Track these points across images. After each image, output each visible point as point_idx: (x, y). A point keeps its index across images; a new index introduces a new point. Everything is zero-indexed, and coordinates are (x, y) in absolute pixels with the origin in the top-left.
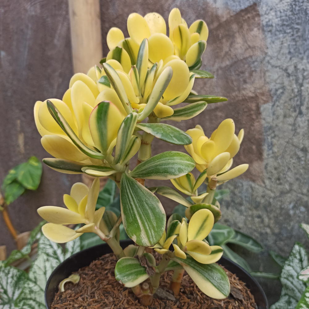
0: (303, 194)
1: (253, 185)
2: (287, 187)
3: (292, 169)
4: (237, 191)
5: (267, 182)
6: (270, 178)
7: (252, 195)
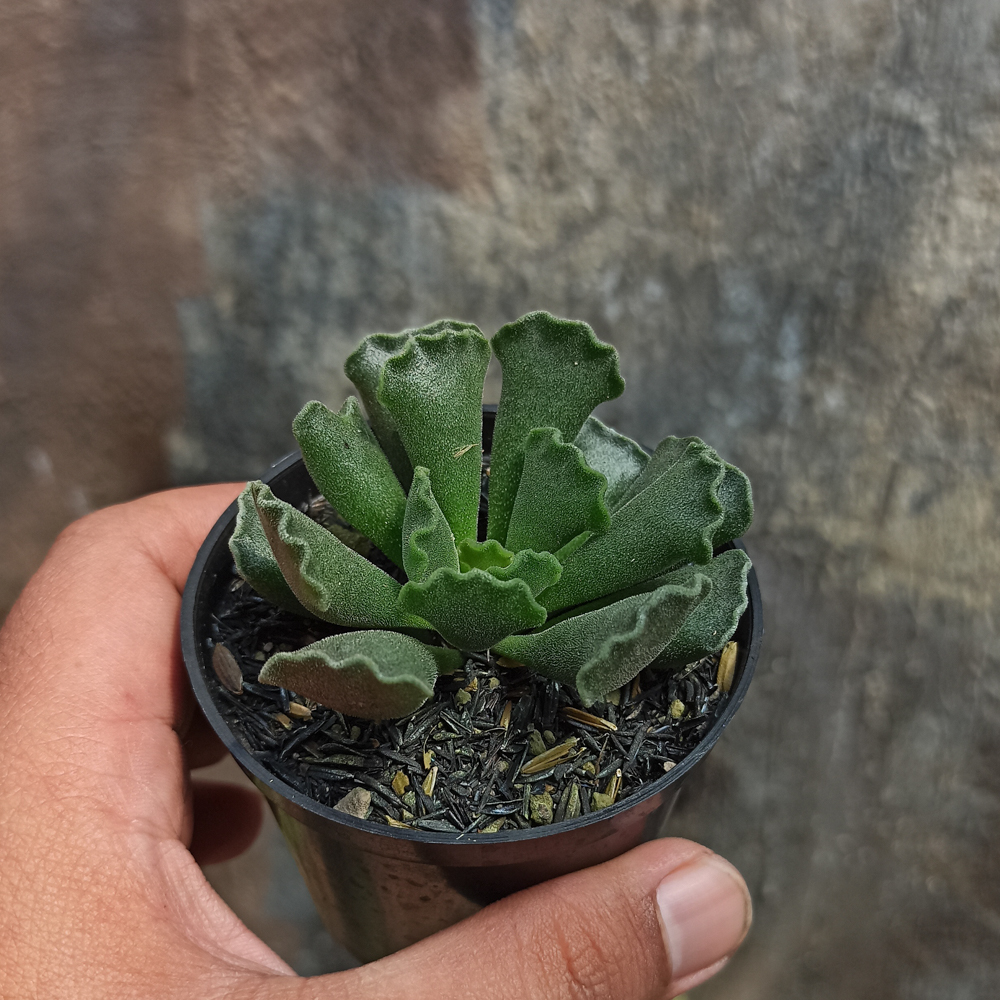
0: (649, 221)
1: (449, 206)
2: (586, 197)
3: (602, 115)
4: (382, 247)
5: (505, 184)
6: (514, 169)
7: (449, 257)
